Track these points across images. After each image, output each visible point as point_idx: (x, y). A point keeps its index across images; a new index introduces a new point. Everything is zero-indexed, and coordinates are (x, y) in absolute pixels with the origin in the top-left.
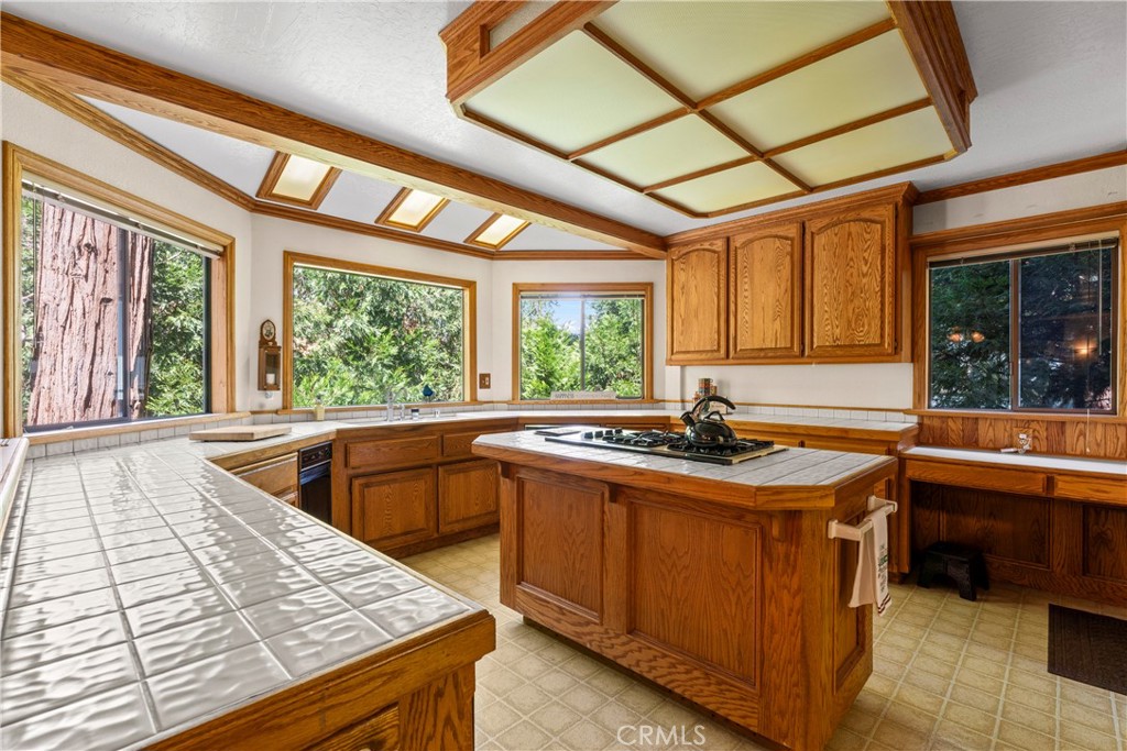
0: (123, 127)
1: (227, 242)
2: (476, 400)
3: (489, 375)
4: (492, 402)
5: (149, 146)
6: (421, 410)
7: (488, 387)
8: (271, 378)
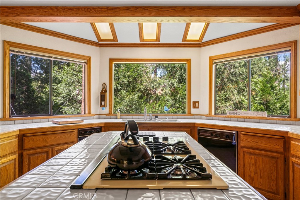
0: (42, 29)
1: (88, 58)
2: (190, 114)
3: (198, 102)
4: (200, 115)
5: (52, 33)
6: (159, 117)
7: (198, 107)
8: (103, 103)
